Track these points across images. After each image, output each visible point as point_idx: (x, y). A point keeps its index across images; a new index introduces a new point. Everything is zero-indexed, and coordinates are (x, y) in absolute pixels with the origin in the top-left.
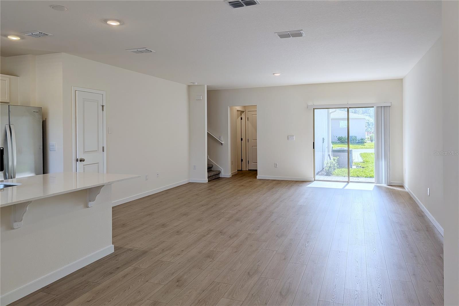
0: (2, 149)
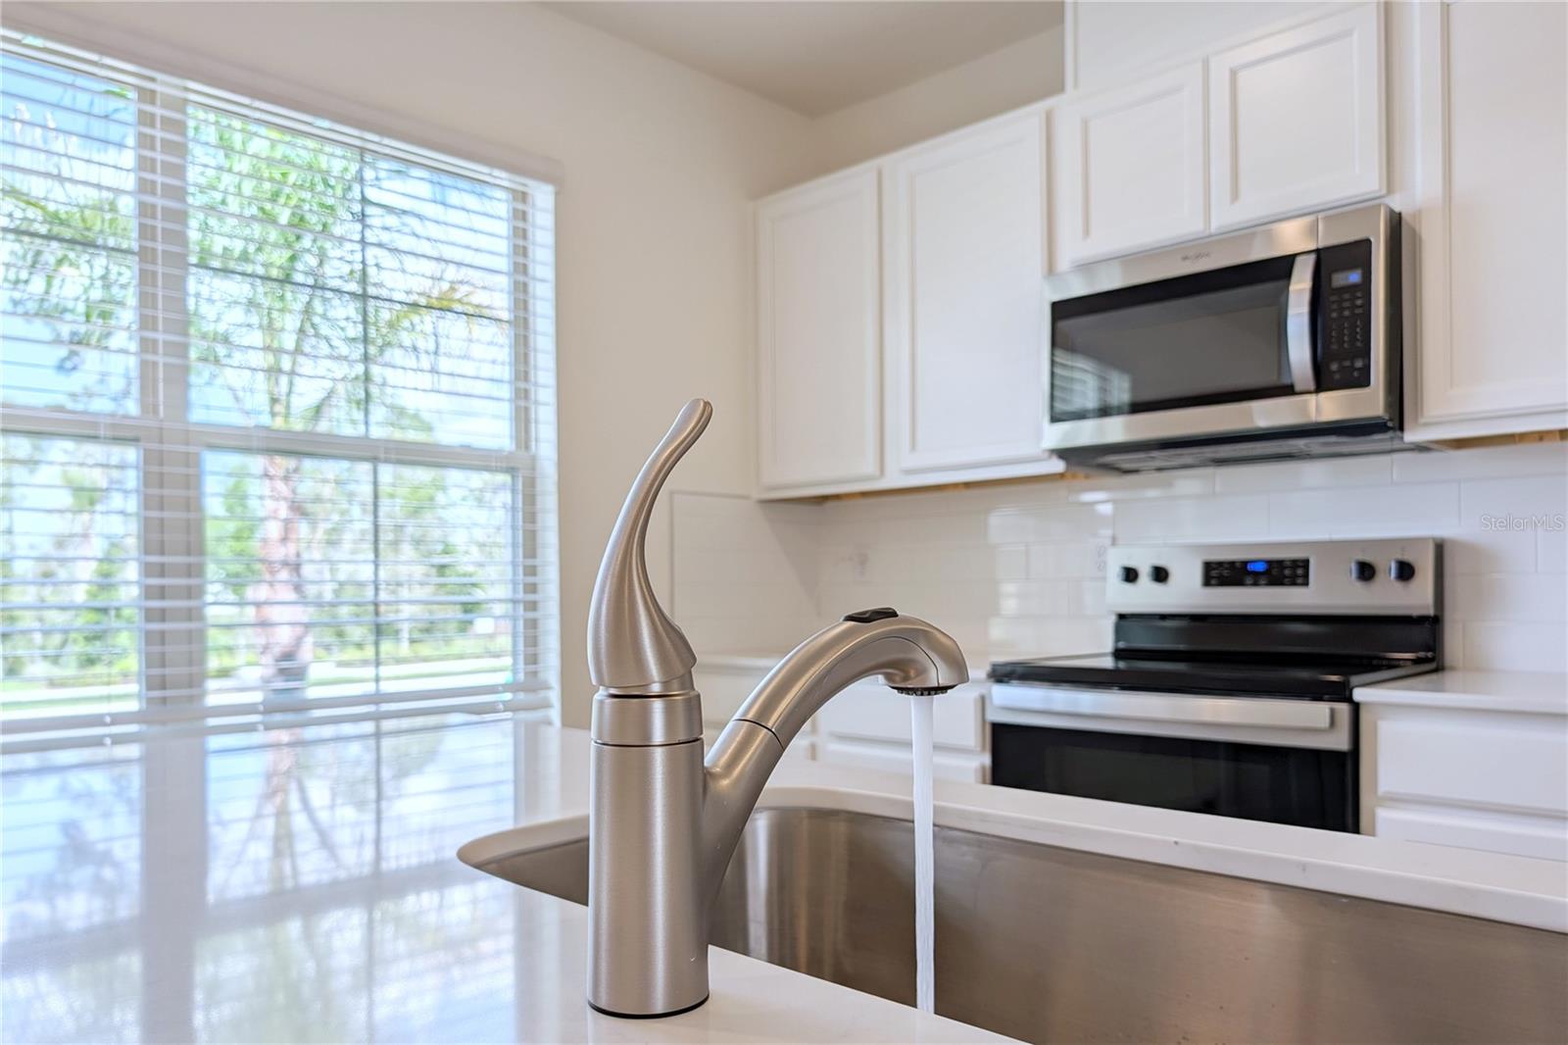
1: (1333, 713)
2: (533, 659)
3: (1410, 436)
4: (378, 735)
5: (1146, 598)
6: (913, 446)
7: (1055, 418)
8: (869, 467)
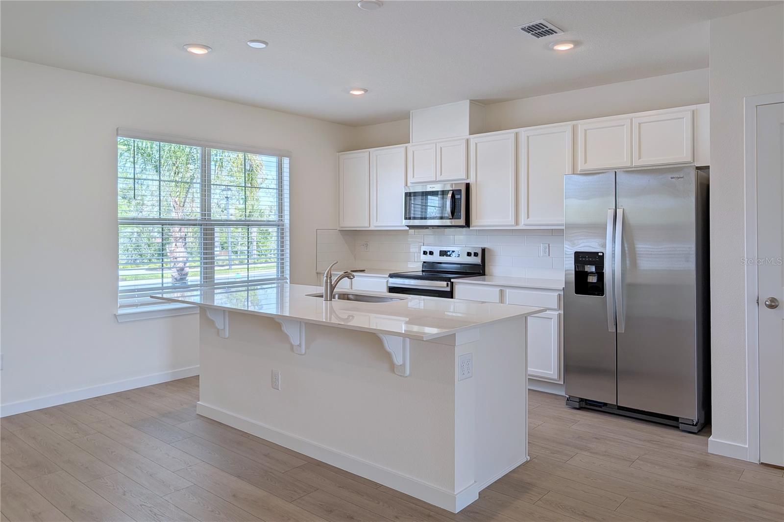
0: (601, 254)
1: (447, 283)
2: (282, 272)
3: (471, 228)
4: (248, 290)
5: (429, 258)
6: (377, 221)
7: (406, 218)
8: (367, 225)
